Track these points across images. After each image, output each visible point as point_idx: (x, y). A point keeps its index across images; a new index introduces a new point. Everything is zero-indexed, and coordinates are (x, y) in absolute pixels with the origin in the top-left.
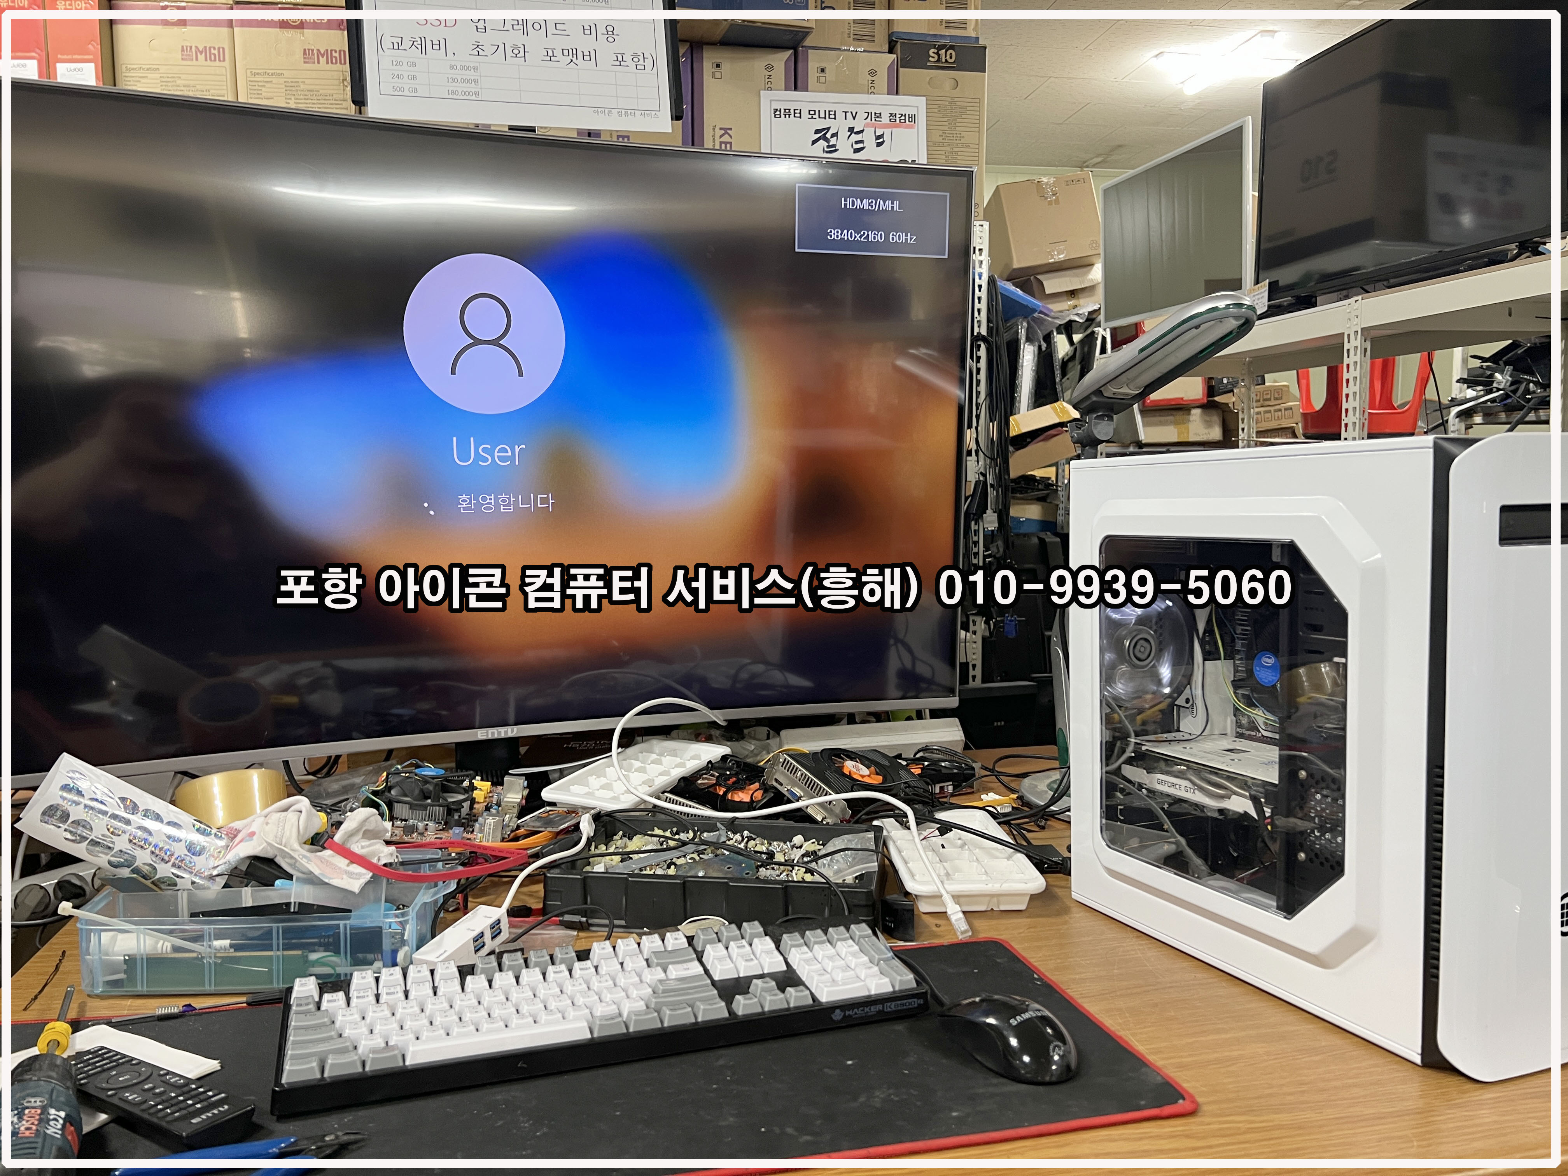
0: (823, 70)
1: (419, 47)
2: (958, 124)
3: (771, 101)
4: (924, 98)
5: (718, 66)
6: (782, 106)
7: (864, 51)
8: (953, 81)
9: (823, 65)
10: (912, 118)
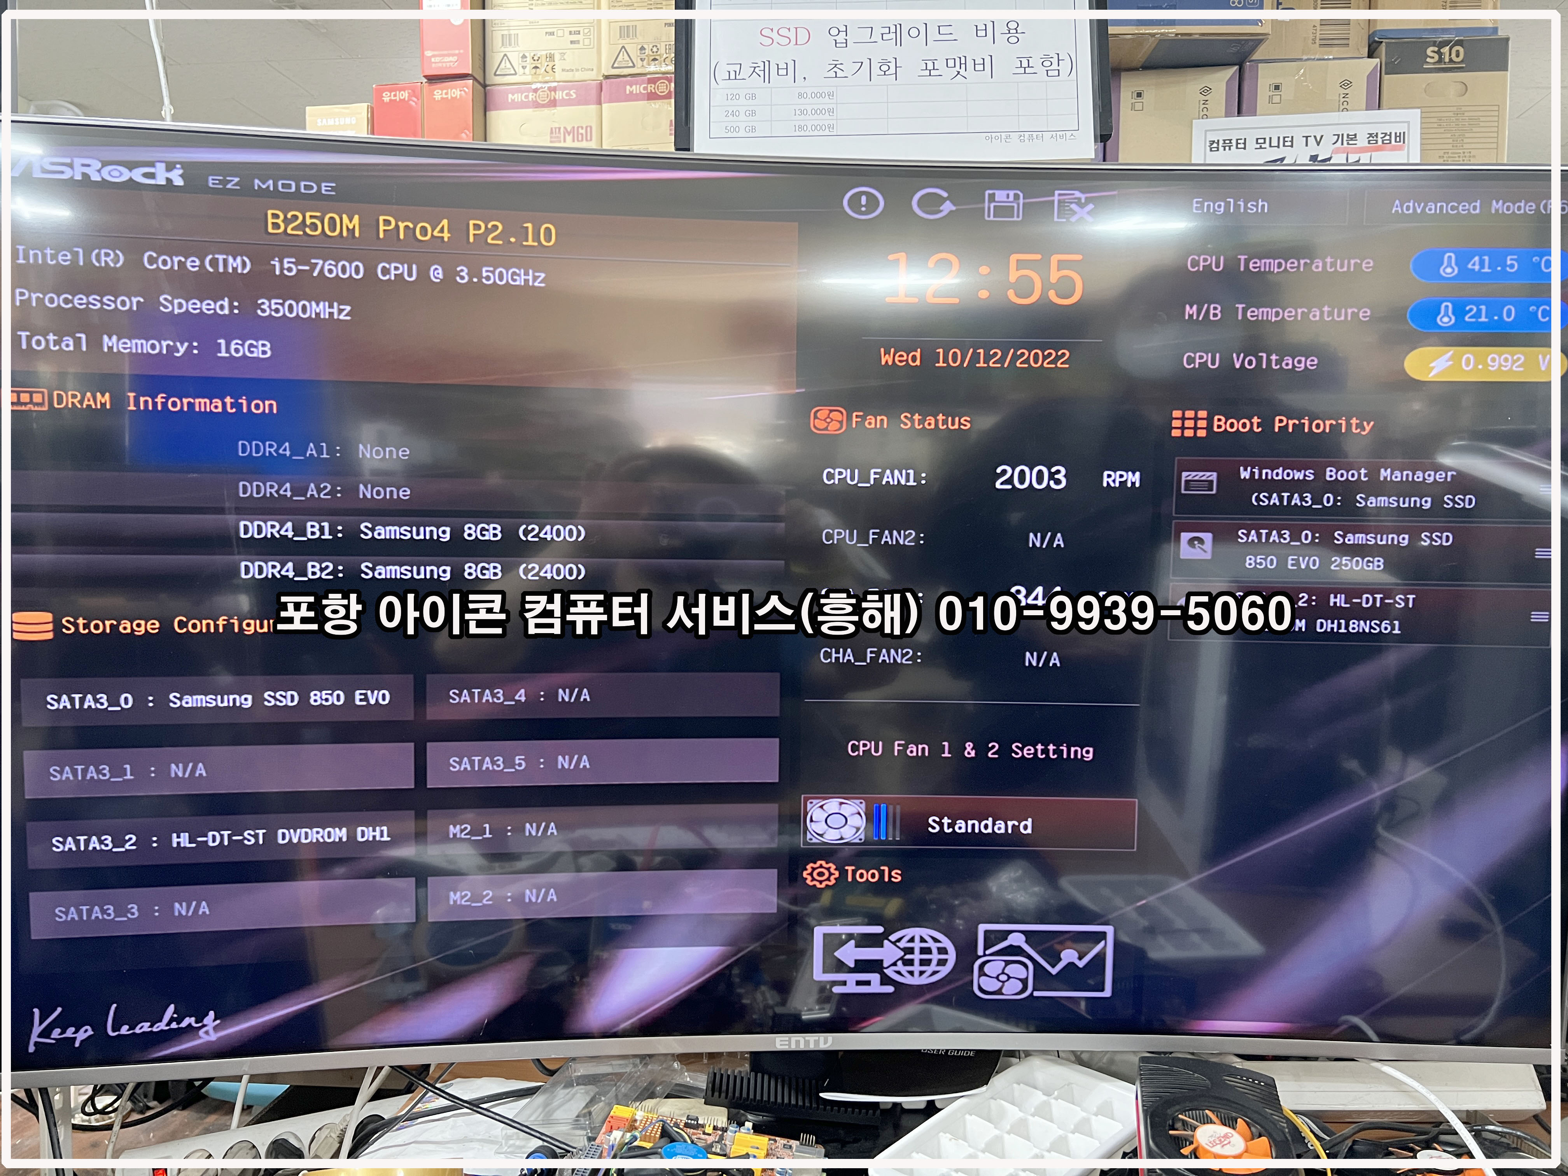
0: (1277, 88)
1: (761, 74)
2: (1466, 141)
3: (1206, 131)
4: (1419, 111)
5: (1139, 95)
6: (1220, 137)
7: (1334, 59)
8: (1460, 87)
9: (1277, 81)
10: (1401, 137)
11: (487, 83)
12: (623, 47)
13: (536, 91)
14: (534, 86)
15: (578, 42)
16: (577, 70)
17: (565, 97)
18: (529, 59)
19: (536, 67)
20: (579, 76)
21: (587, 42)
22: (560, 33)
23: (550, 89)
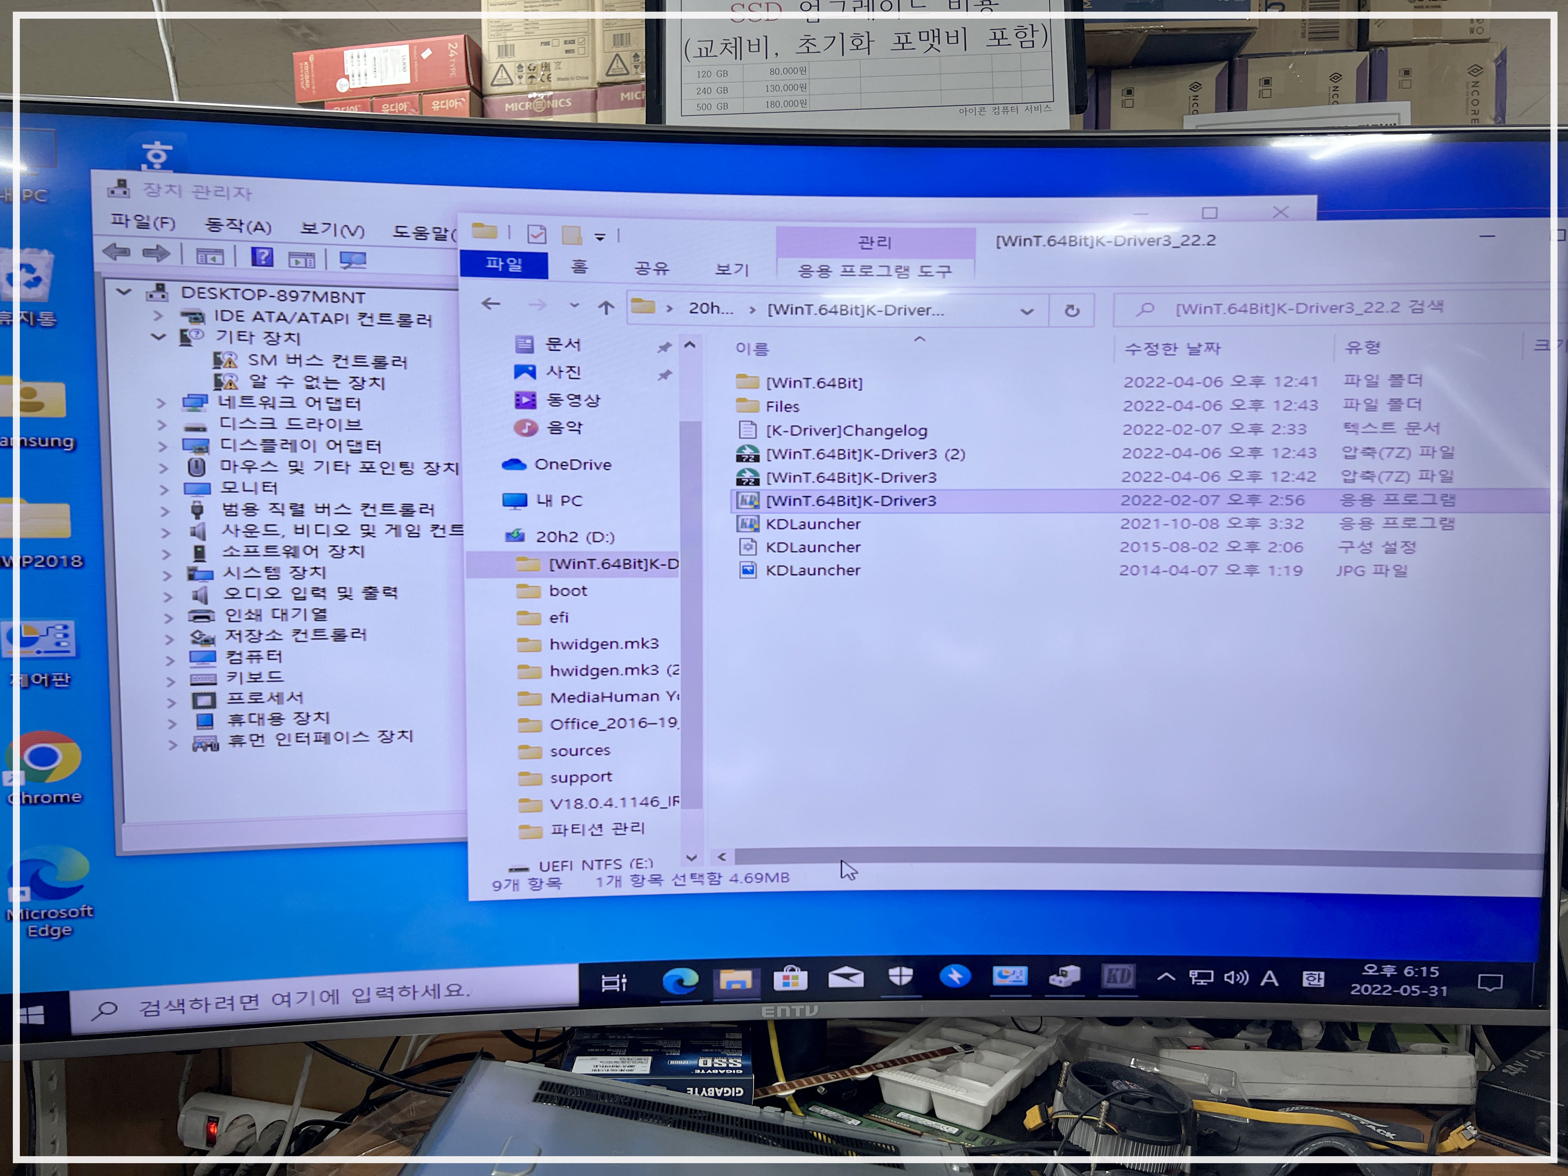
0: (1267, 82)
1: (733, 50)
3: (1197, 126)
5: (1129, 92)
7: (1324, 51)
9: (1267, 75)
11: (484, 92)
12: (617, 55)
13: (532, 100)
14: (530, 96)
15: (572, 51)
16: (572, 79)
17: (561, 106)
18: (524, 69)
19: (532, 77)
20: (574, 84)
21: (581, 51)
22: (555, 42)
23: (545, 97)
